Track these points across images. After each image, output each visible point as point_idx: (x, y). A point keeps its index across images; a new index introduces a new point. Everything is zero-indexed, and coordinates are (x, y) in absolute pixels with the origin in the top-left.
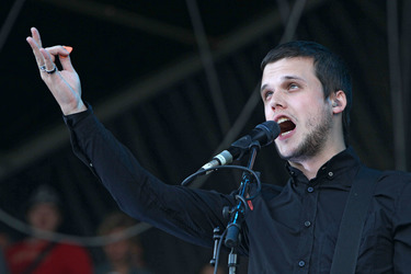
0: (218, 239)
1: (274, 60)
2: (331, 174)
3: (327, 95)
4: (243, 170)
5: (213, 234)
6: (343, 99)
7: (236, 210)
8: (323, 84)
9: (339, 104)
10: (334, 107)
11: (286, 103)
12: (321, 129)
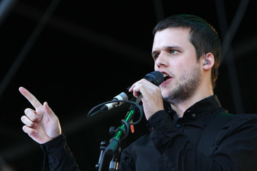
0: (104, 150)
3: (199, 57)
4: (131, 104)
5: (100, 145)
6: (212, 59)
7: (120, 130)
8: (196, 48)
9: (208, 62)
10: (204, 65)
11: (168, 63)
12: (192, 82)
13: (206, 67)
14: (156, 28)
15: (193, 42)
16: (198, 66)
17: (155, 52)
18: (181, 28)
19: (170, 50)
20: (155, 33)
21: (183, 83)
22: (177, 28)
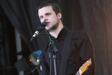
9: (60, 16)
13: (60, 18)
15: (54, 10)
16: (57, 18)
19: (47, 14)
21: (54, 24)
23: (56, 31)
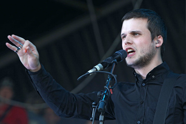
1: (128, 18)
2: (153, 77)
3: (153, 38)
6: (161, 40)
7: (104, 94)
8: (151, 32)
9: (159, 42)
10: (156, 44)
11: (132, 42)
12: (148, 55)
13: (158, 45)
14: (124, 17)
15: (149, 29)
16: (152, 44)
17: (123, 34)
18: (141, 19)
19: (134, 34)
20: (123, 21)
21: (142, 55)
22: (139, 19)
23: (144, 68)
